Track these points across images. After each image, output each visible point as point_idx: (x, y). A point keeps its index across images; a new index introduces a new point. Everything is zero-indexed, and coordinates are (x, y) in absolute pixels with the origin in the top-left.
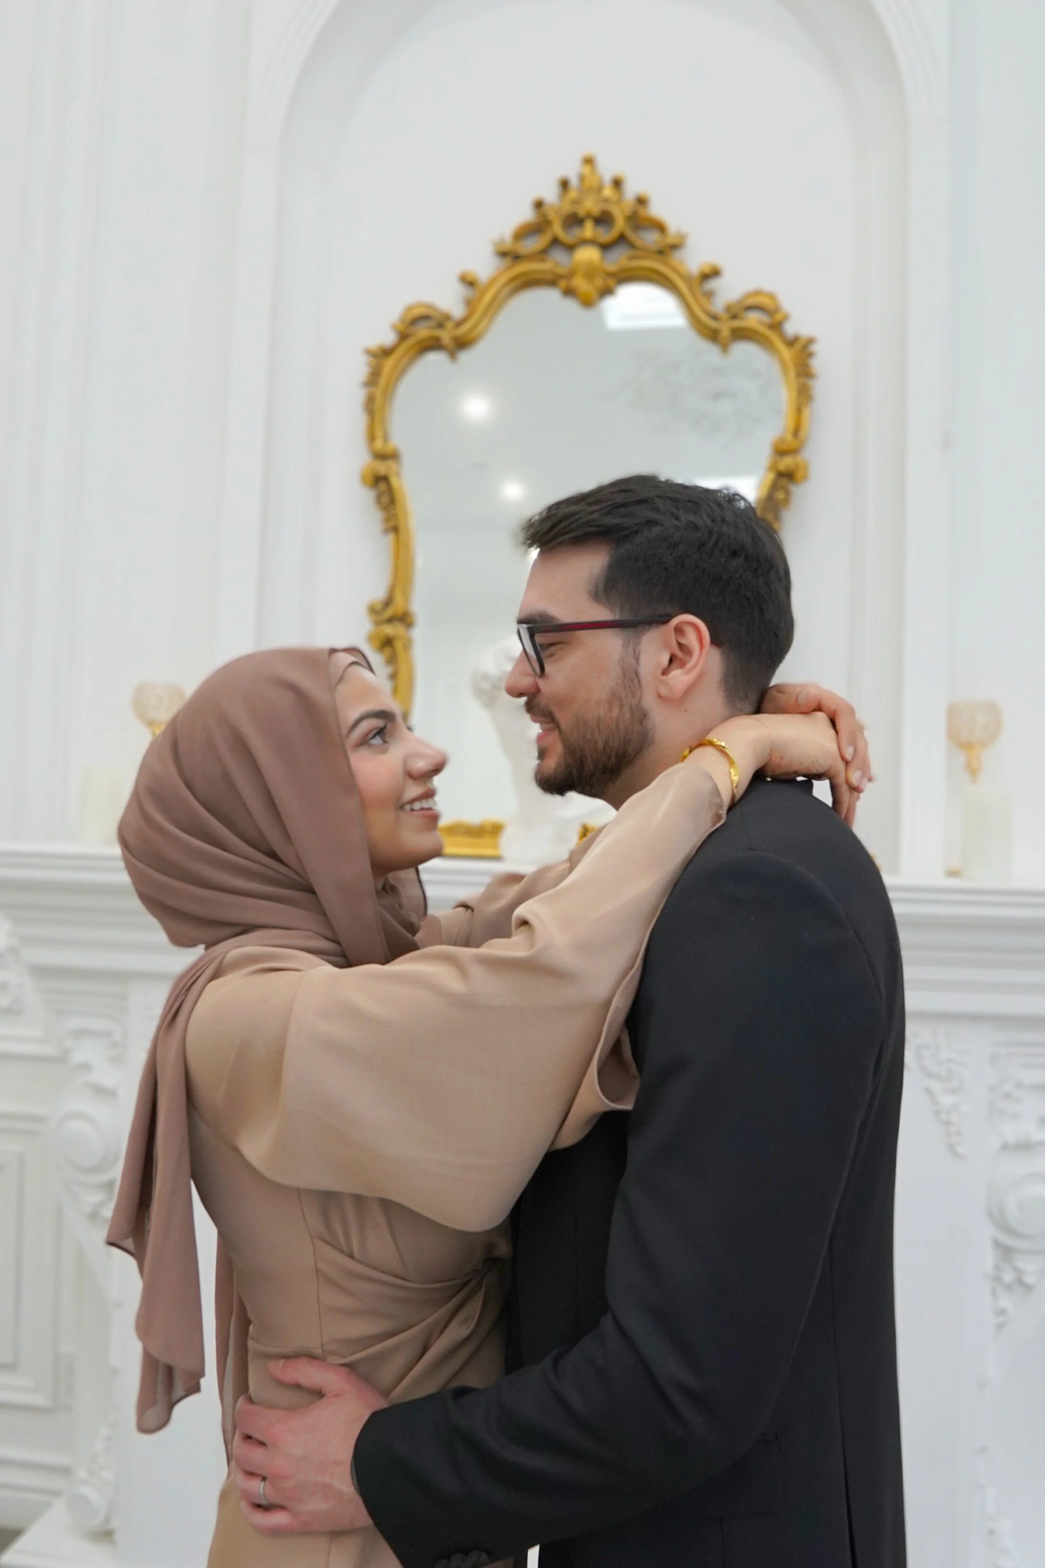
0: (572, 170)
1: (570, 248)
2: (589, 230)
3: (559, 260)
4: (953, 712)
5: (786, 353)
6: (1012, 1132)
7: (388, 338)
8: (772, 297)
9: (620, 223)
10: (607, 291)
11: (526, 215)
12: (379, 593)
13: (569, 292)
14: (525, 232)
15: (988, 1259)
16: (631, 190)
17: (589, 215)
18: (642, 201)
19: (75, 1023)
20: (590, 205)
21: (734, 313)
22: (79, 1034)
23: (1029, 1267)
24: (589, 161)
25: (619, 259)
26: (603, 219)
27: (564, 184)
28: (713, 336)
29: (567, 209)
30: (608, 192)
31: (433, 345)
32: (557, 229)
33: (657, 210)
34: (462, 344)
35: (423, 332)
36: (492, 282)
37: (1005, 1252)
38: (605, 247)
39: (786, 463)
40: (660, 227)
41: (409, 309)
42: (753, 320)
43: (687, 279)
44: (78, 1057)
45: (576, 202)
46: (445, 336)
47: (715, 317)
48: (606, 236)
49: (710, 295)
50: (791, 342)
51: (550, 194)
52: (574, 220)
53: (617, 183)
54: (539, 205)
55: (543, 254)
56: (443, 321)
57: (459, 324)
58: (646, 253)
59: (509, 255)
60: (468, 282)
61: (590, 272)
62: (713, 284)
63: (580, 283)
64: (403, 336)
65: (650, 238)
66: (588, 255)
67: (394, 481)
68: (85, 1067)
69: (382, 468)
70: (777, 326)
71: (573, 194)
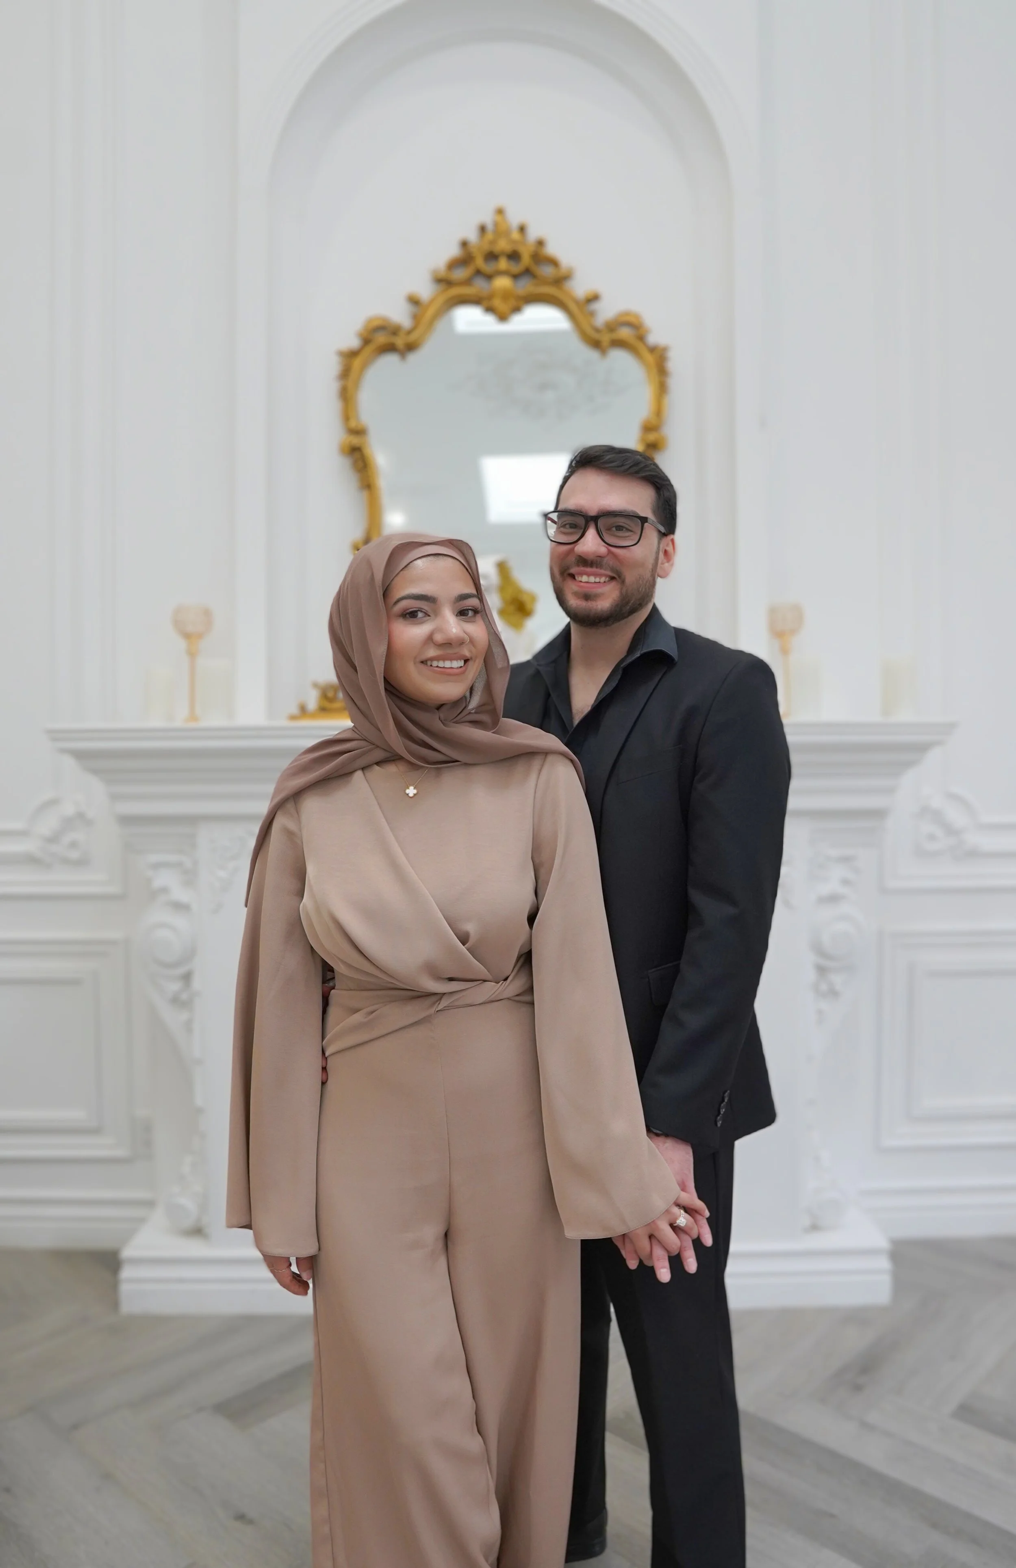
0: (488, 218)
1: (489, 277)
2: (503, 264)
3: (480, 286)
4: (773, 612)
5: (650, 358)
6: (825, 889)
7: (354, 343)
8: (637, 316)
9: (526, 260)
10: (517, 309)
11: (453, 251)
12: (357, 533)
13: (489, 309)
14: (454, 264)
15: (811, 975)
16: (533, 234)
17: (503, 253)
18: (540, 243)
19: (154, 858)
20: (503, 245)
21: (612, 326)
22: (157, 866)
23: (837, 980)
24: (500, 212)
25: (525, 286)
26: (514, 256)
27: (483, 229)
28: (596, 344)
29: (486, 247)
30: (515, 235)
31: (389, 348)
32: (480, 262)
33: (552, 249)
34: (411, 347)
35: (381, 339)
36: (432, 301)
37: (821, 970)
38: (515, 277)
39: (652, 437)
40: (554, 262)
41: (370, 320)
42: (625, 333)
43: (577, 302)
44: (158, 883)
45: (493, 242)
46: (400, 342)
47: (597, 330)
48: (516, 268)
49: (592, 314)
50: (653, 350)
51: (472, 236)
52: (491, 256)
53: (522, 229)
54: (464, 244)
55: (468, 282)
56: (395, 330)
57: (409, 332)
58: (545, 282)
59: (442, 281)
60: (414, 301)
61: (506, 295)
62: (595, 306)
63: (497, 303)
64: (366, 341)
65: (547, 271)
66: (502, 283)
67: (367, 451)
68: (164, 890)
69: (355, 441)
70: (641, 338)
71: (490, 236)
